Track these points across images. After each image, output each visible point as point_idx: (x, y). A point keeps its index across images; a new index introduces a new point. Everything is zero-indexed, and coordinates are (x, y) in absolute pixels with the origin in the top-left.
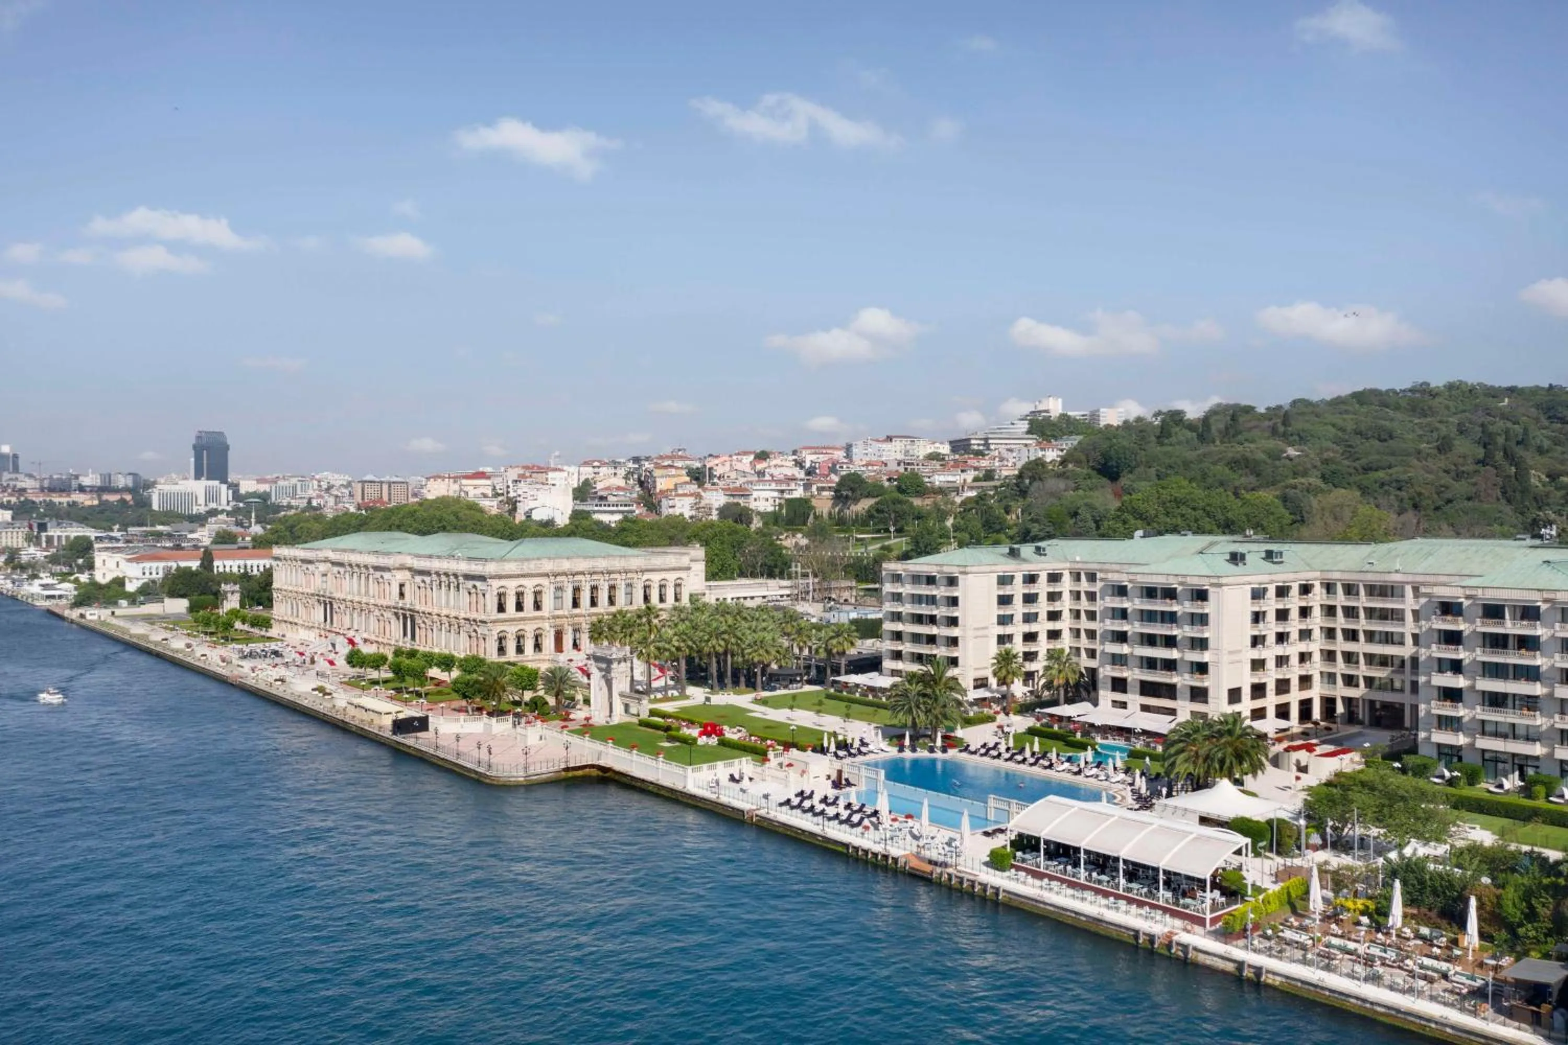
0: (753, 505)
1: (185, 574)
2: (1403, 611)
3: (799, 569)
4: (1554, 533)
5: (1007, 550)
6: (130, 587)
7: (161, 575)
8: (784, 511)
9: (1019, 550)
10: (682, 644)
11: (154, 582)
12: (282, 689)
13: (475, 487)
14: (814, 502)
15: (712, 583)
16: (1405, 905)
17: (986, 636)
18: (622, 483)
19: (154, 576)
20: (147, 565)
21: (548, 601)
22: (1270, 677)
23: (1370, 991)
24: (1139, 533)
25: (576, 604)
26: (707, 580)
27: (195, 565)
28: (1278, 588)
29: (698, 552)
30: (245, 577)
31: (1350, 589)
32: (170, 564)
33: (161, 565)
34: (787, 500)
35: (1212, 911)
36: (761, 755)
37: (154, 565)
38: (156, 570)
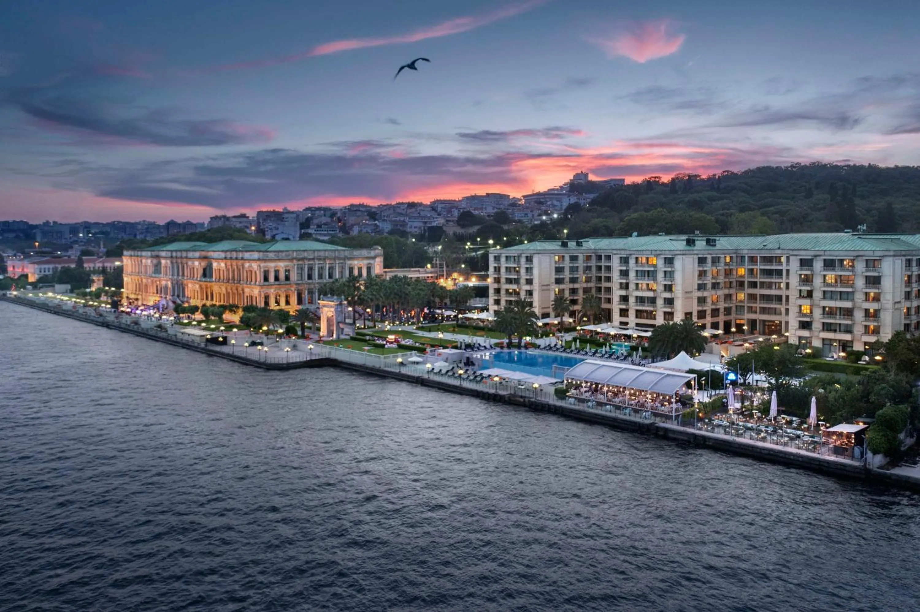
0: (408, 230)
1: (66, 271)
2: (781, 270)
3: (438, 262)
4: (865, 228)
5: (560, 243)
6: (31, 279)
7: (51, 272)
8: (427, 234)
9: (567, 243)
10: (374, 297)
11: (46, 276)
12: (136, 327)
13: (240, 222)
14: (444, 228)
15: (386, 270)
16: (779, 405)
17: (549, 290)
18: (329, 220)
19: (47, 273)
20: (43, 266)
21: (294, 276)
22: (708, 308)
23: (760, 444)
24: (635, 234)
25: (310, 277)
26: (385, 268)
27: (73, 266)
28: (713, 258)
29: (379, 250)
30: (103, 271)
31: (753, 260)
32: (57, 266)
33: (51, 266)
34: (429, 227)
35: (676, 412)
36: (422, 351)
37: (47, 266)
38: (49, 268)
